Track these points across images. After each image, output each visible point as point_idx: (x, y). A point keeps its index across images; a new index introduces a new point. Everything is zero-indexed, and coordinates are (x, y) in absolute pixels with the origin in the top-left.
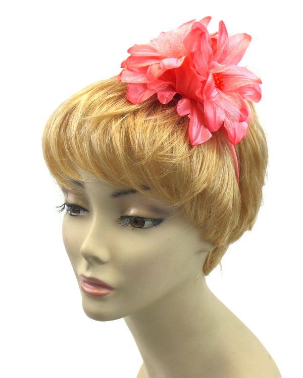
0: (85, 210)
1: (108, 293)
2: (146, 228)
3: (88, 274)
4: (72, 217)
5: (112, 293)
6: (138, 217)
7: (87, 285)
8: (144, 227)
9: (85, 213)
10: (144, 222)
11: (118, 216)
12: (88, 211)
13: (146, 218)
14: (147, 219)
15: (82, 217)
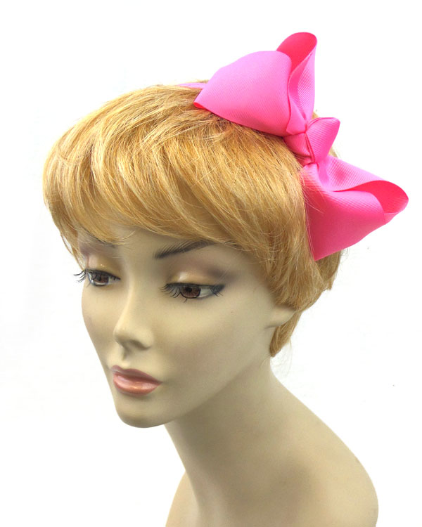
0: (116, 278)
1: (154, 389)
2: (202, 298)
3: (125, 365)
4: (97, 288)
5: (158, 388)
6: (192, 284)
7: (123, 379)
8: (200, 296)
9: (116, 283)
10: (200, 291)
11: (163, 284)
12: (119, 279)
13: (202, 285)
14: (204, 286)
15: (111, 288)
